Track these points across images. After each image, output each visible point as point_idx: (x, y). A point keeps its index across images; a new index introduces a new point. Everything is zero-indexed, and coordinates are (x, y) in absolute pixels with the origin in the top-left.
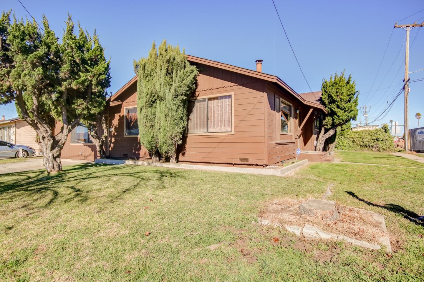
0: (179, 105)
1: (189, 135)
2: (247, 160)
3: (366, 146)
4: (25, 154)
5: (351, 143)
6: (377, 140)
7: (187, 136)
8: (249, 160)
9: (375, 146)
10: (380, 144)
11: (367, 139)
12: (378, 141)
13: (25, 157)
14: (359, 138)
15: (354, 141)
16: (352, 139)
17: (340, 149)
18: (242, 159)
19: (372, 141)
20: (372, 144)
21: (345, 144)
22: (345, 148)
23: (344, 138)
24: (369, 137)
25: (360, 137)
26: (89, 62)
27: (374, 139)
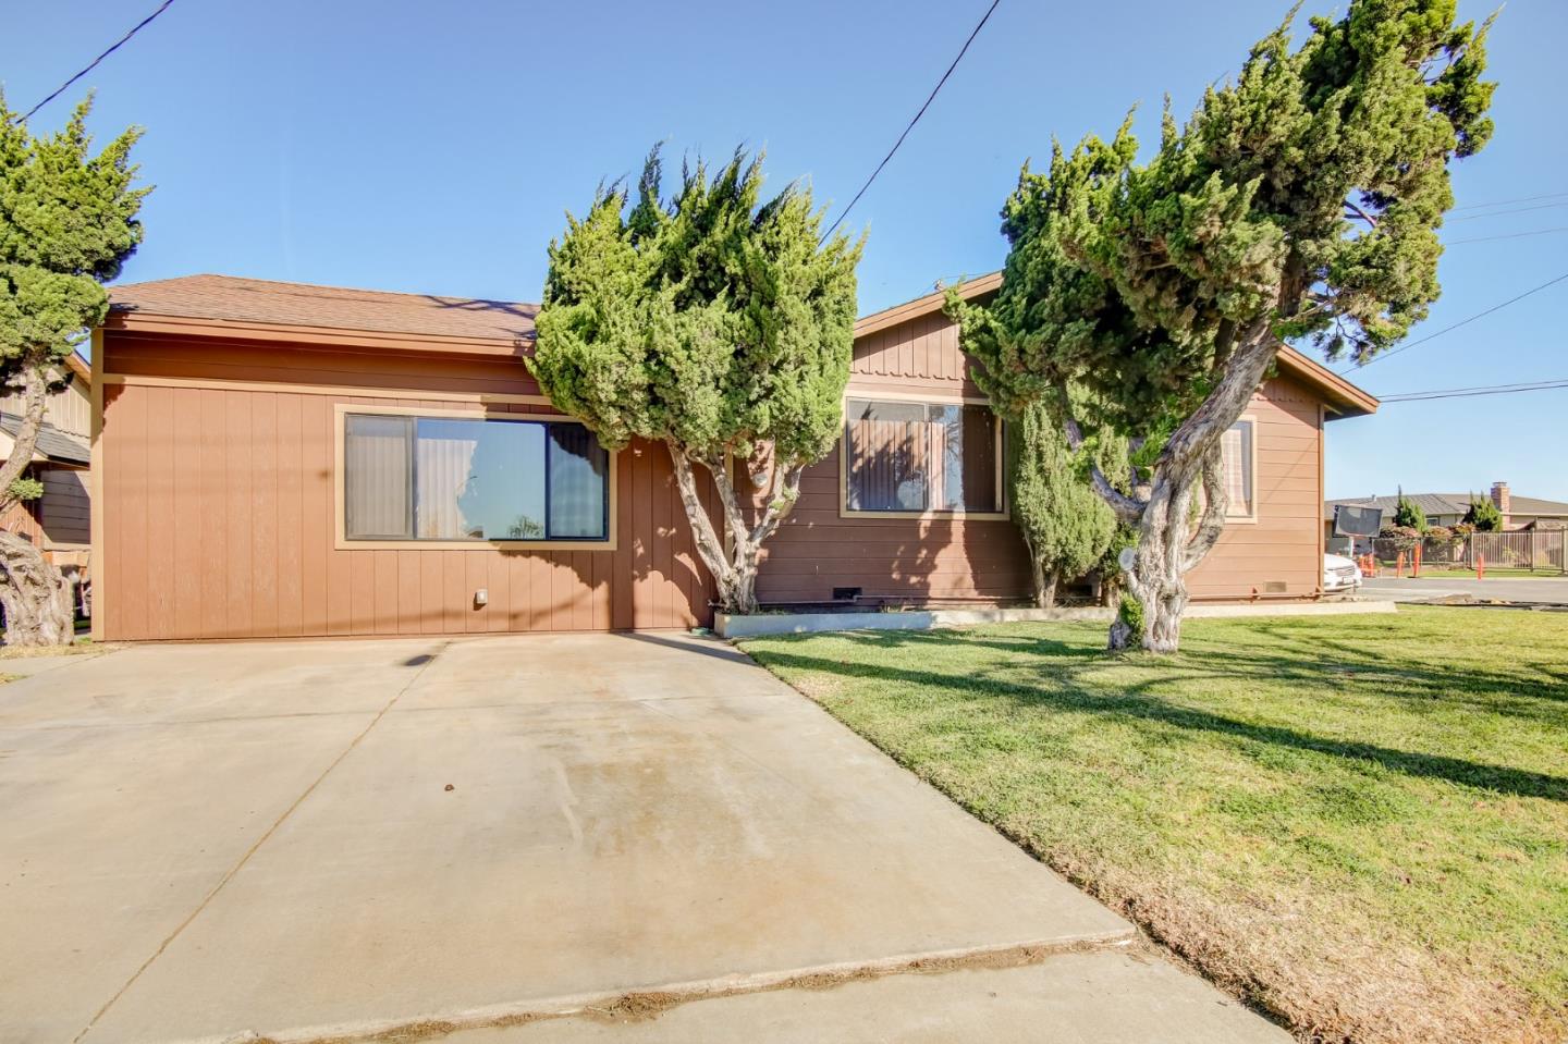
2: (1282, 586)
8: (1288, 586)
18: (1271, 586)
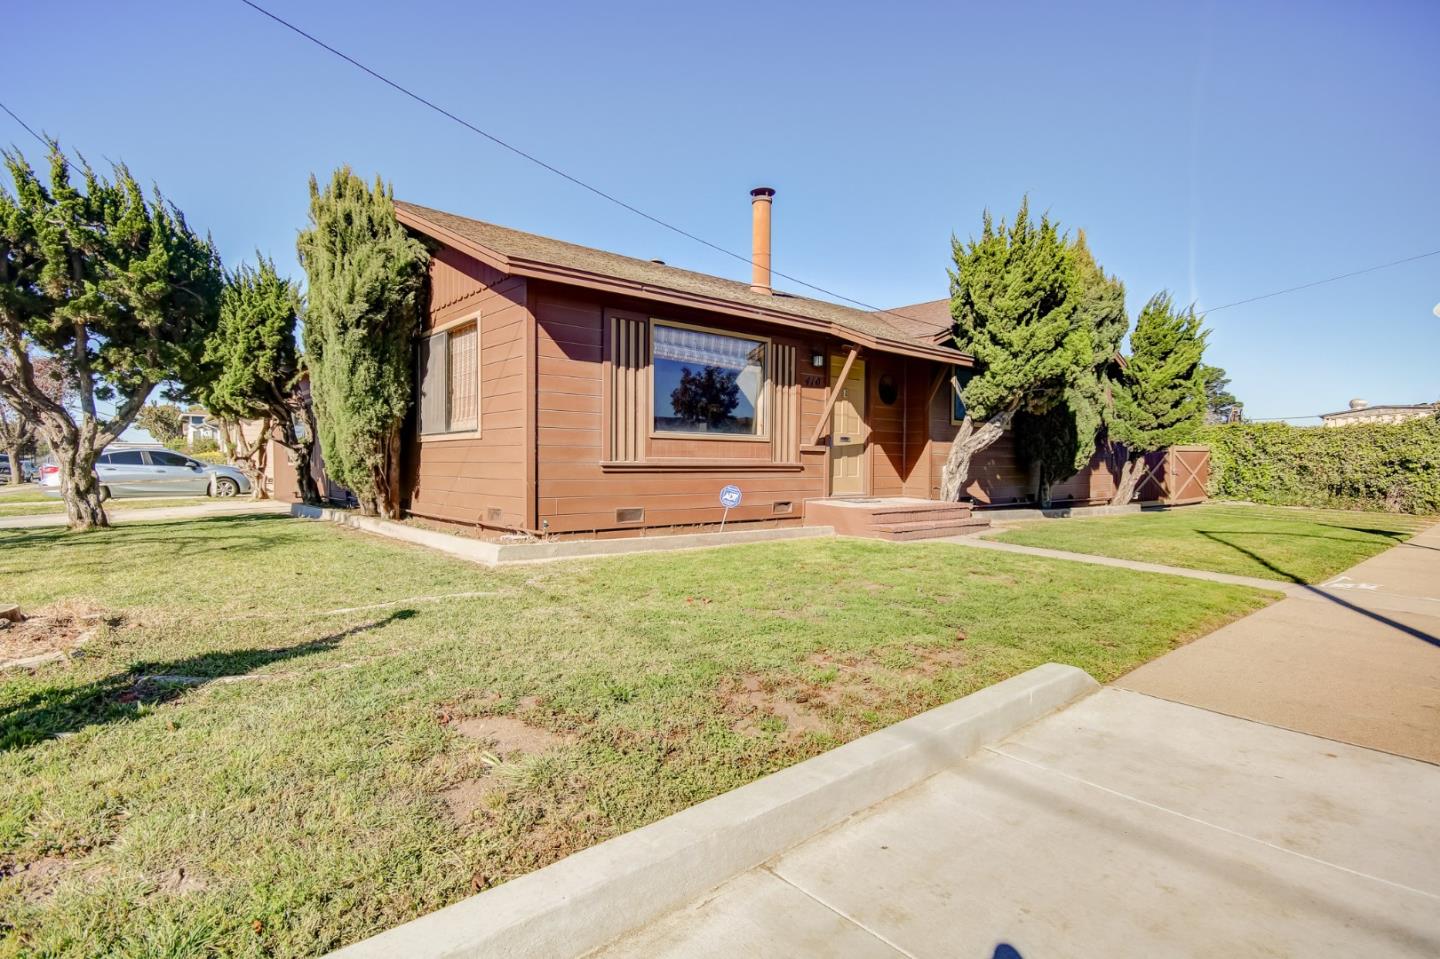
0: (358, 355)
1: (424, 439)
3: (1357, 490)
4: (230, 488)
5: (1291, 478)
6: (1404, 463)
7: (421, 443)
9: (1393, 490)
10: (1418, 481)
11: (1362, 461)
12: (1407, 468)
13: (231, 494)
14: (1326, 459)
15: (1305, 468)
16: (1297, 462)
17: (1243, 499)
19: (1381, 468)
20: (1383, 483)
21: (1265, 482)
22: (1263, 495)
23: (1262, 456)
24: (1373, 455)
25: (1331, 451)
26: (120, 251)
27: (1392, 463)
